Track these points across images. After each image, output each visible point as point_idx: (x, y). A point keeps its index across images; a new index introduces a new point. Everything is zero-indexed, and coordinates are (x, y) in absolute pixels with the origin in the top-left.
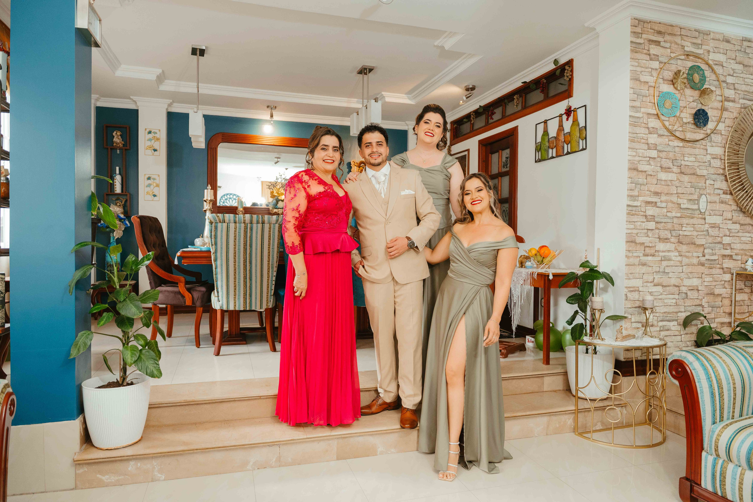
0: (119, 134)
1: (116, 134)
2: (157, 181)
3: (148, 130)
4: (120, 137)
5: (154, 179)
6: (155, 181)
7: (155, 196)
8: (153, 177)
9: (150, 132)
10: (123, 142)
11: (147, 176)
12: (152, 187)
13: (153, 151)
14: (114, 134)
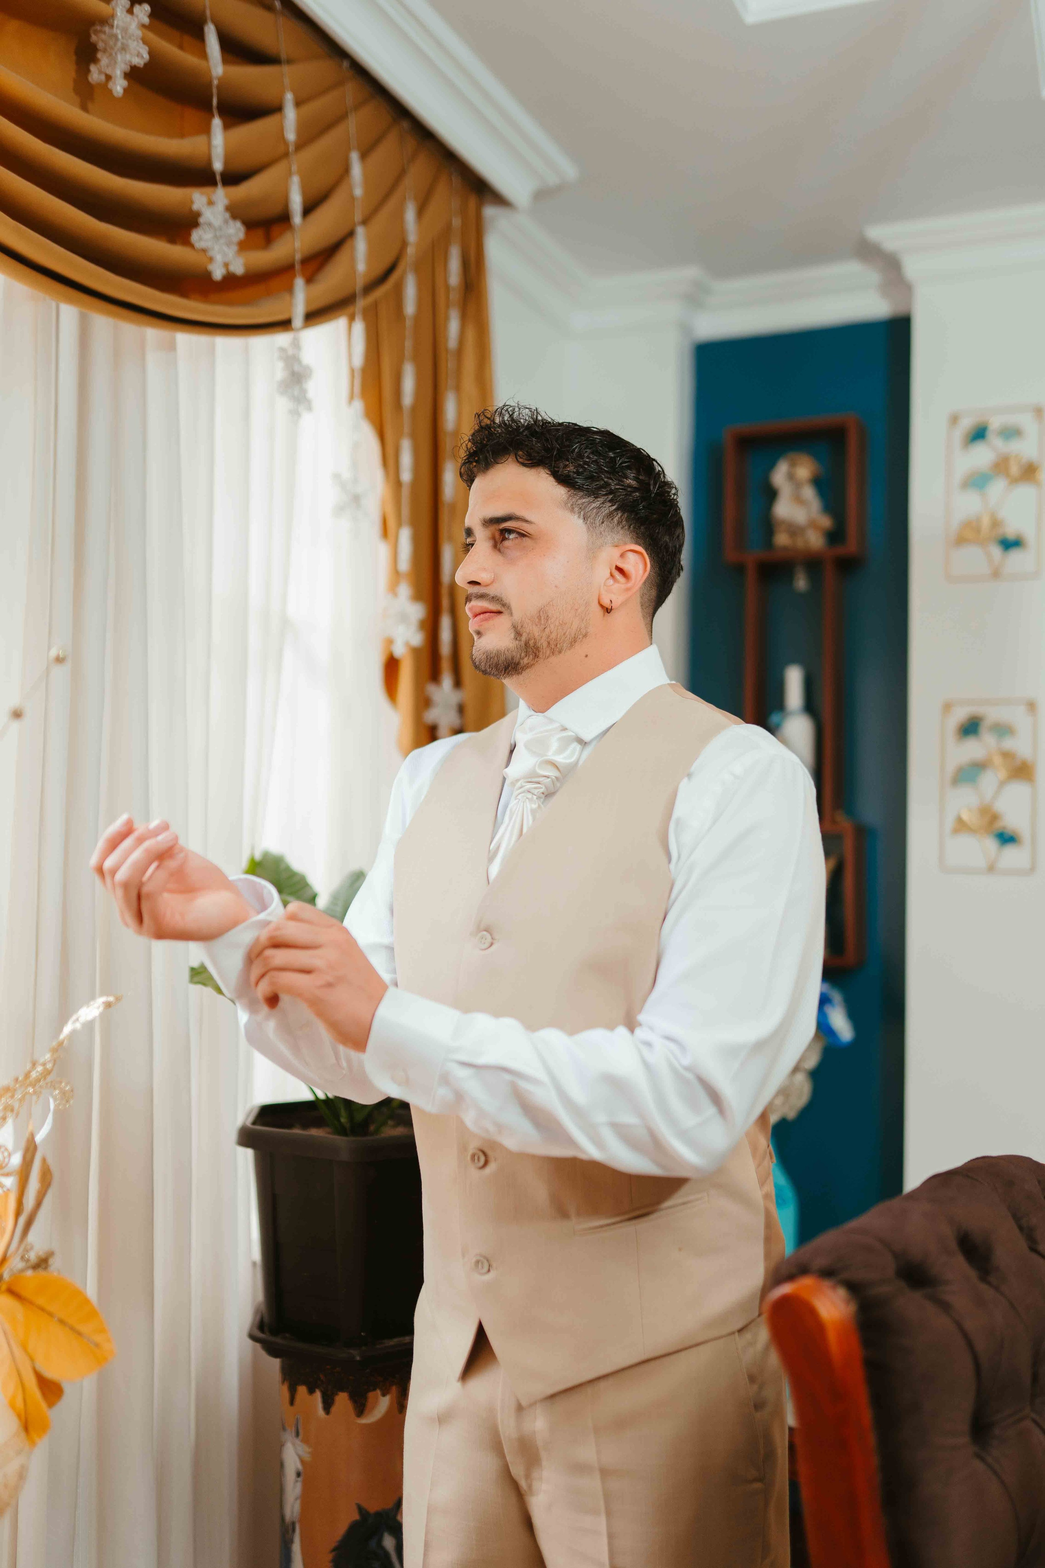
0: (804, 470)
1: (791, 477)
2: (1020, 746)
3: (967, 423)
4: (809, 493)
5: (1003, 730)
6: (1009, 744)
7: (1006, 838)
8: (992, 715)
9: (979, 434)
10: (826, 522)
11: (960, 715)
12: (989, 781)
13: (996, 551)
14: (780, 476)
